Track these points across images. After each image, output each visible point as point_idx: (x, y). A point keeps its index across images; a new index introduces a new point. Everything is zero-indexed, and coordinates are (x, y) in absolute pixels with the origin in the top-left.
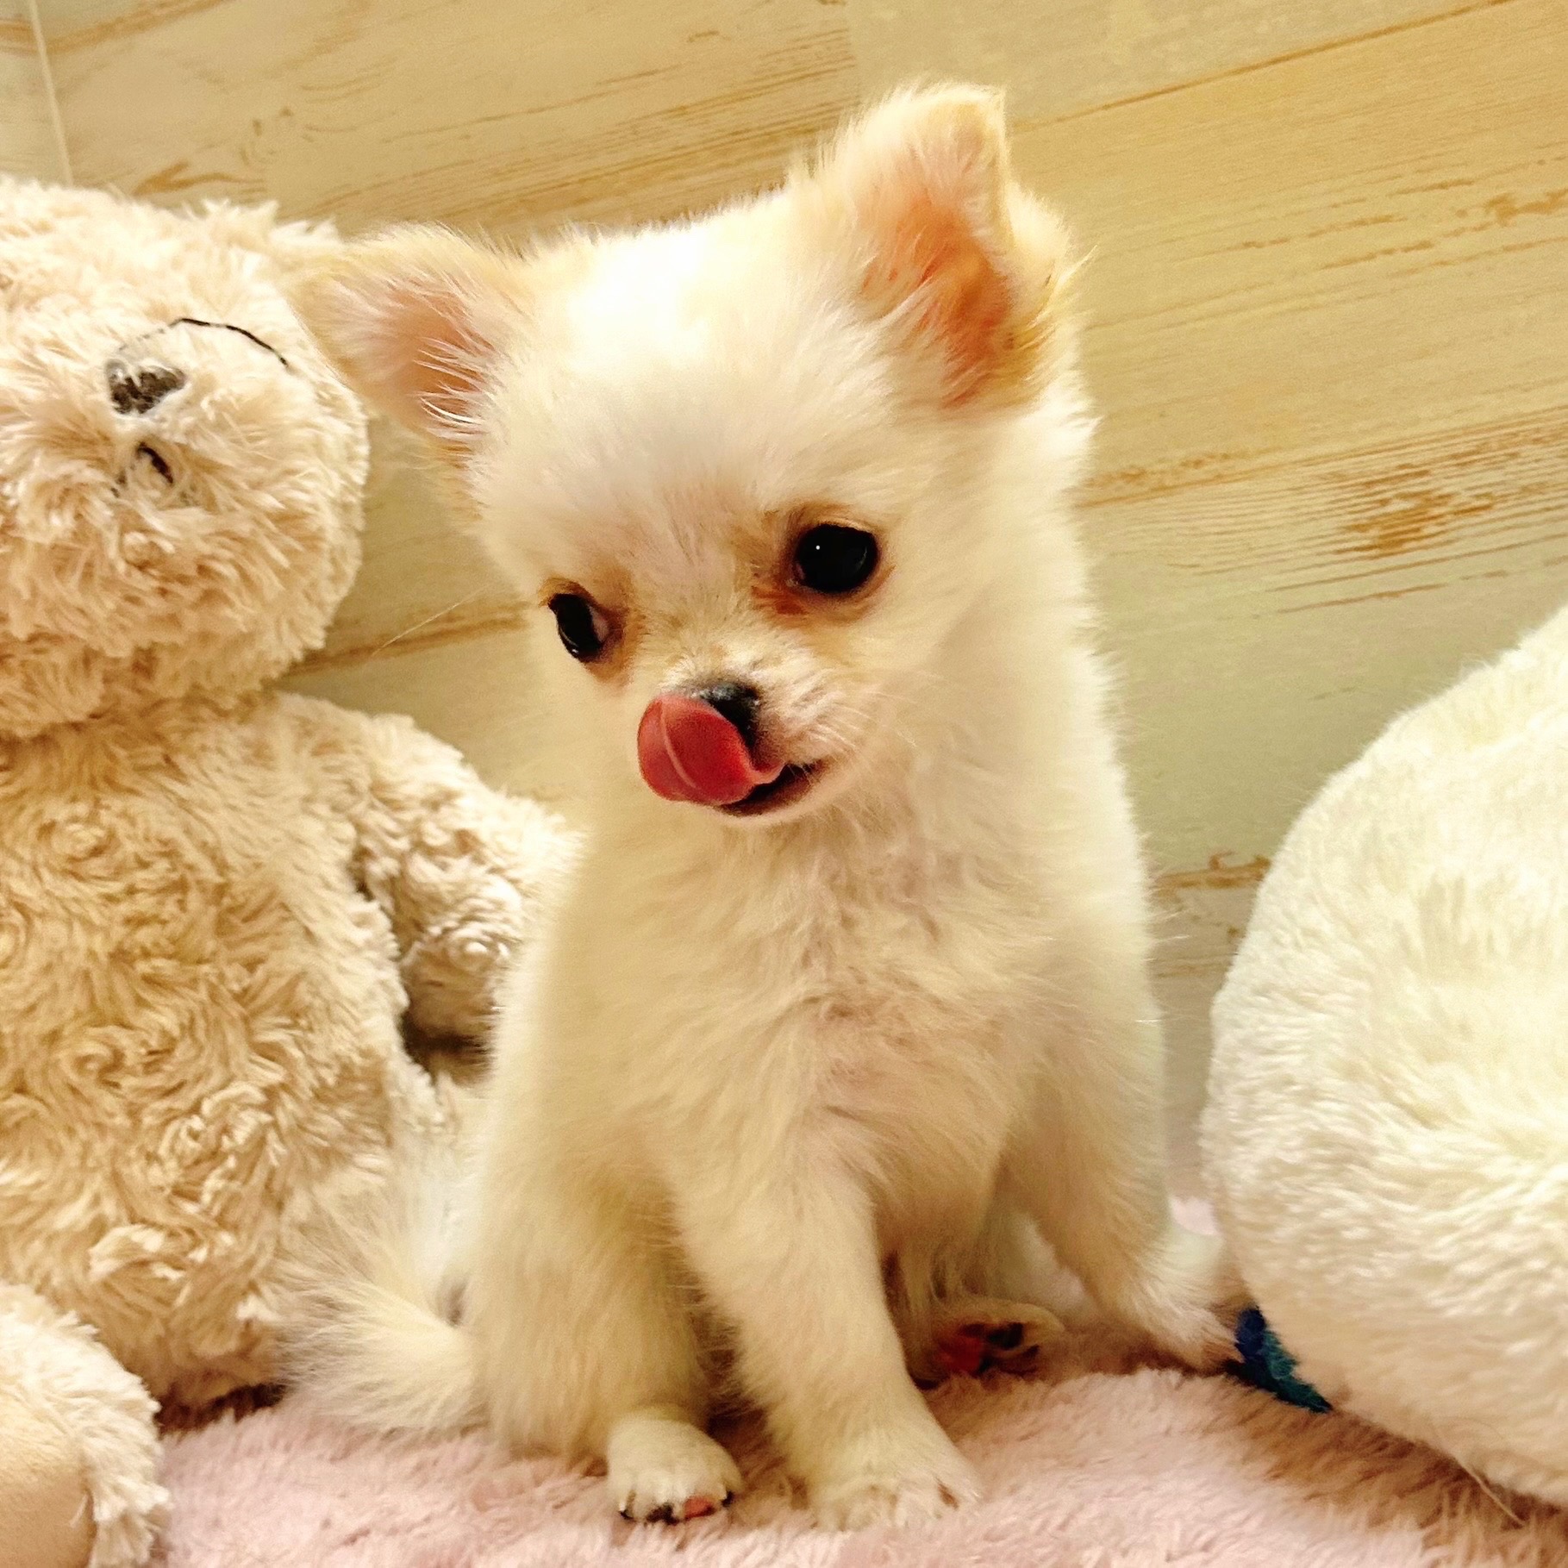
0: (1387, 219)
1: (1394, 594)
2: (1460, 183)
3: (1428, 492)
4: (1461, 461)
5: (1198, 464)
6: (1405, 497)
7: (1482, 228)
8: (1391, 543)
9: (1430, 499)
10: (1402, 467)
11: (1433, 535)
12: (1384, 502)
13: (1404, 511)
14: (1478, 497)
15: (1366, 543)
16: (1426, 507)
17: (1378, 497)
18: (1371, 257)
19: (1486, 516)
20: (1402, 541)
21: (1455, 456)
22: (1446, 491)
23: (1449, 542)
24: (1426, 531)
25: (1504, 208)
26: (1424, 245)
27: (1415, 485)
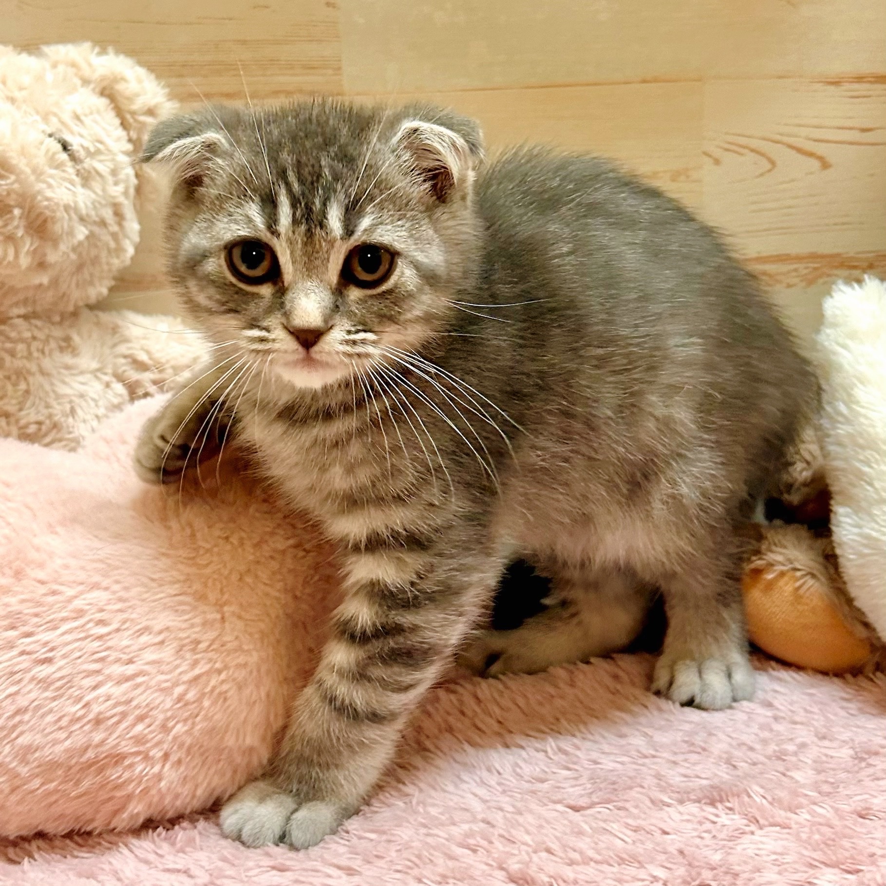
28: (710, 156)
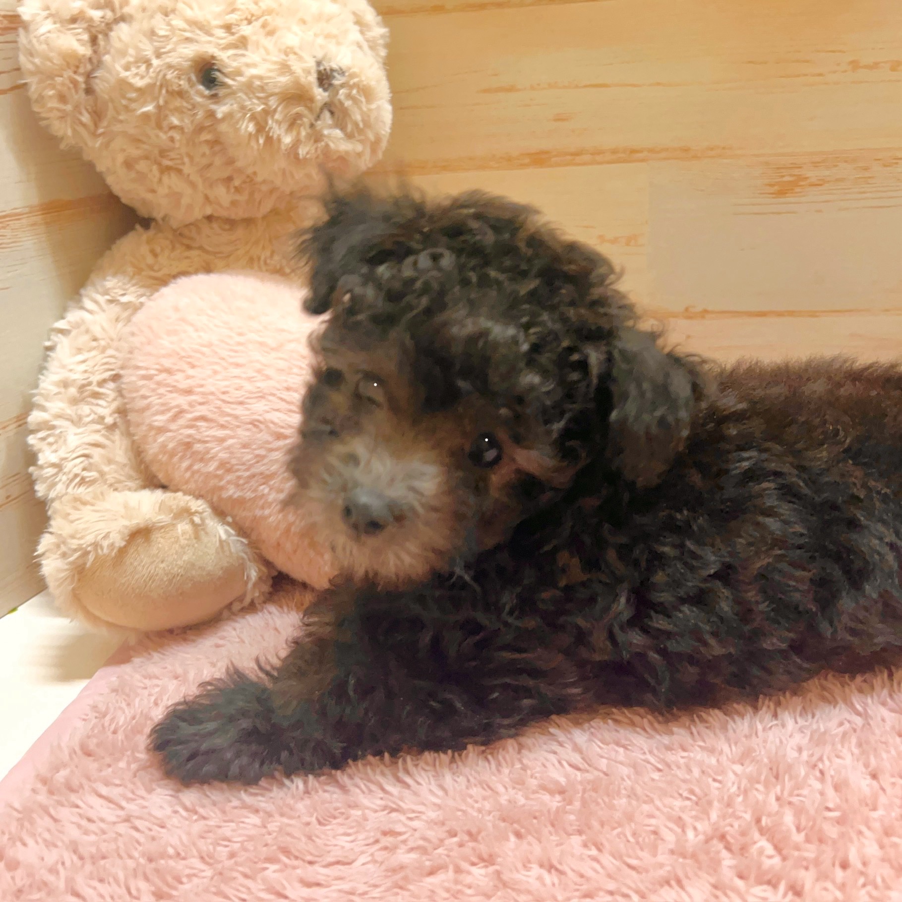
0: (807, 61)
1: (779, 213)
2: (840, 51)
3: (800, 175)
4: (816, 165)
5: (712, 149)
6: (791, 175)
7: (845, 71)
8: (781, 193)
9: (801, 178)
10: (792, 164)
11: (797, 193)
12: (783, 176)
13: (790, 181)
14: (819, 180)
15: (772, 192)
16: (798, 180)
17: (781, 174)
18: (798, 76)
19: (820, 188)
20: (786, 193)
21: (813, 163)
22: (807, 176)
23: (804, 196)
24: (796, 191)
25: (855, 65)
26: (820, 75)
27: (796, 172)
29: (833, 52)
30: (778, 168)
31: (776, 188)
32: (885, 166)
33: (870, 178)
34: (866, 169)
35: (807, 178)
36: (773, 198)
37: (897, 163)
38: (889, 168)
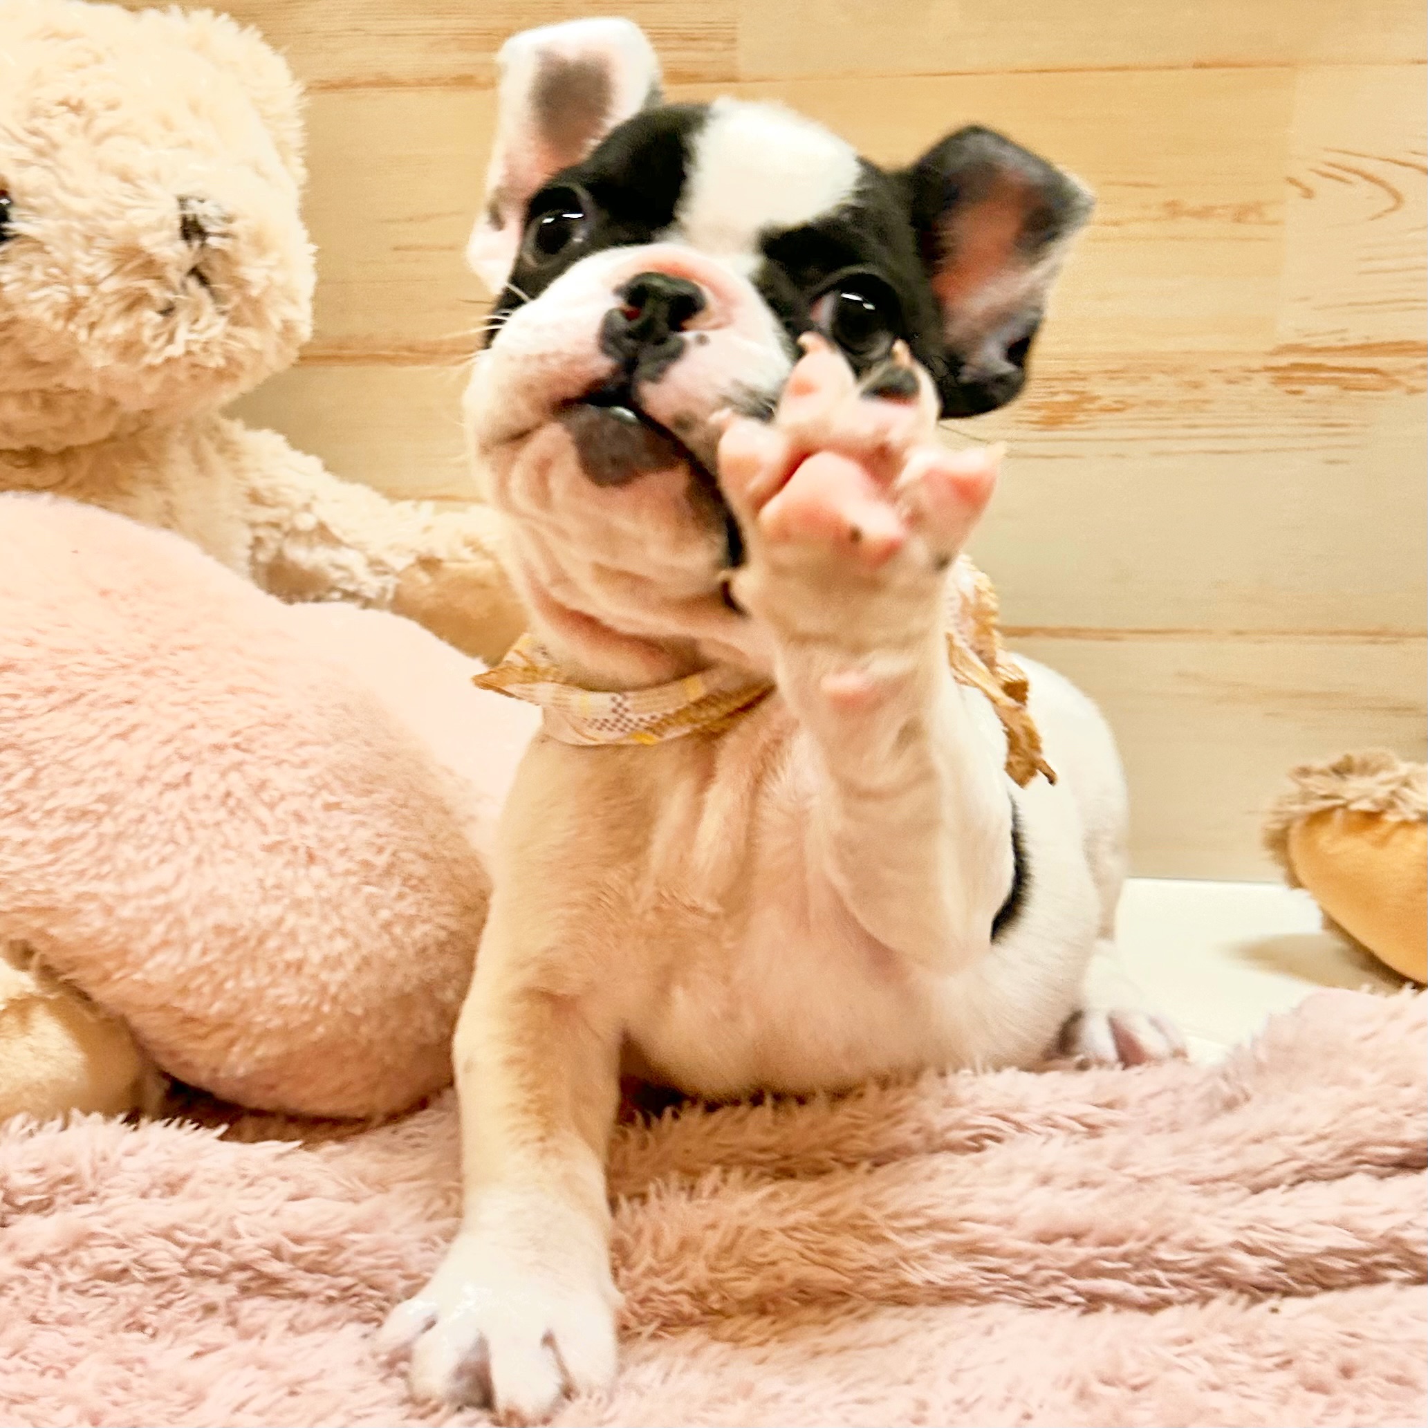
1: (1050, 457)
2: (1148, 185)
3: (1085, 392)
4: (1111, 375)
6: (1069, 392)
7: (1158, 219)
8: (1053, 422)
9: (1086, 398)
10: (1072, 372)
11: (1080, 422)
12: (1056, 394)
13: (1067, 403)
14: (1116, 402)
16: (1082, 402)
17: (1052, 390)
19: (1119, 416)
20: (1061, 422)
21: (1106, 372)
22: (1097, 394)
23: (1092, 428)
24: (1078, 419)
27: (1077, 386)
28: (1298, 184)
29: (1137, 185)
30: (1048, 379)
31: (1043, 413)
32: (1230, 382)
33: (1205, 402)
34: (1196, 386)
35: (1098, 398)
36: (1041, 430)
37: (1248, 379)
38: (1232, 387)
